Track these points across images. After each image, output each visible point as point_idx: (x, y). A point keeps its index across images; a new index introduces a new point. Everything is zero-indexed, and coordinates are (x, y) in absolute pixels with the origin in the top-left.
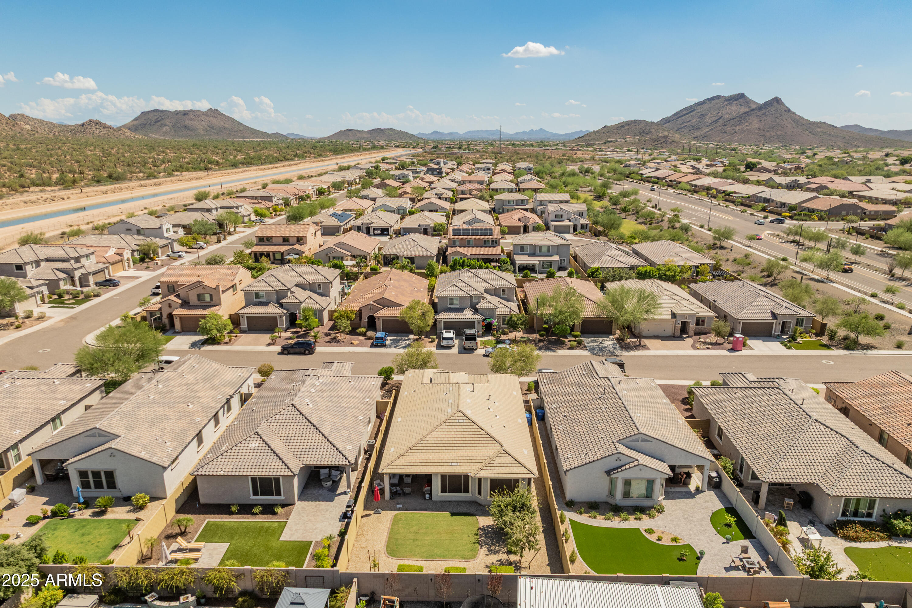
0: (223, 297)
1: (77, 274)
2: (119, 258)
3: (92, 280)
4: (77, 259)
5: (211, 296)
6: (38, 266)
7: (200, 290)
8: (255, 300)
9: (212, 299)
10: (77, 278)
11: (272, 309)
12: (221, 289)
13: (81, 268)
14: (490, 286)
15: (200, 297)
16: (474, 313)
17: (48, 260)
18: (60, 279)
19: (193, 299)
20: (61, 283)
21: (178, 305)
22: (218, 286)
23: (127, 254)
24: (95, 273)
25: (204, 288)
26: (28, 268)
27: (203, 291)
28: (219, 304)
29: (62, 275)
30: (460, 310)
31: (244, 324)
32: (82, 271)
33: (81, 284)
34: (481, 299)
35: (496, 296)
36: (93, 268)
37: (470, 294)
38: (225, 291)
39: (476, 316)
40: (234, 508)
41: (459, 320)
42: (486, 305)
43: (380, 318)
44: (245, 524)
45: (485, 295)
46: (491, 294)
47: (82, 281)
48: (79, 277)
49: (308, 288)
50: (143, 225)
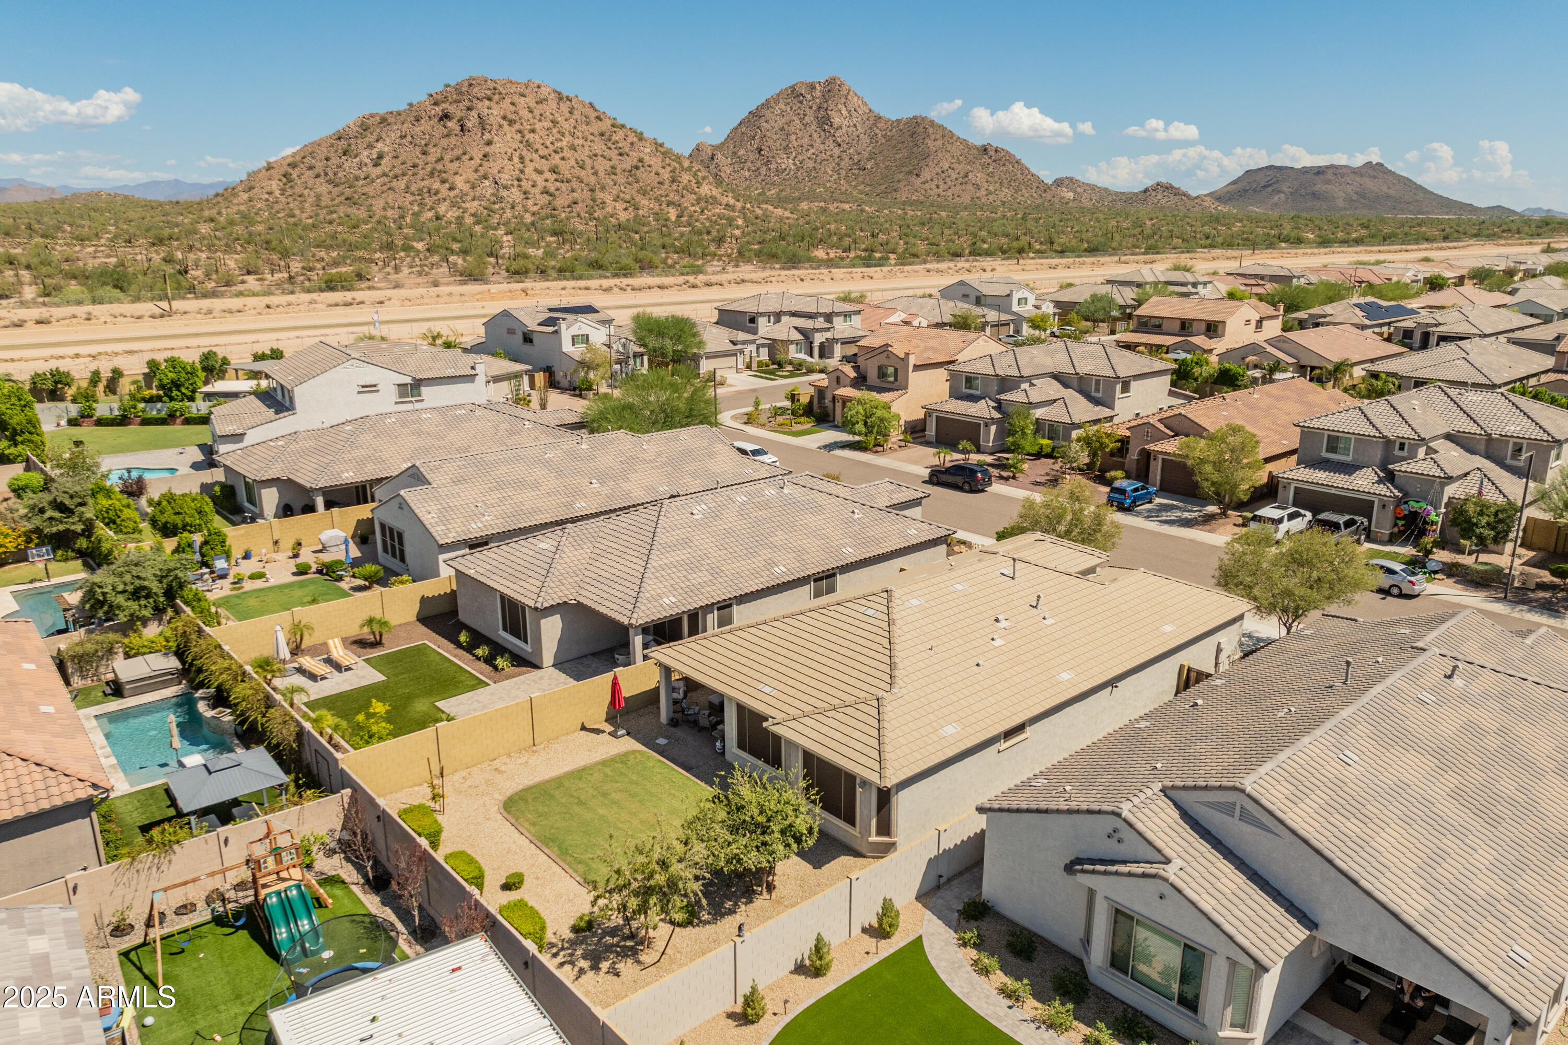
0: (915, 378)
1: (819, 338)
3: (838, 351)
4: (829, 317)
5: (896, 370)
6: (778, 321)
7: (881, 360)
8: (964, 390)
9: (896, 379)
10: (816, 344)
11: (982, 409)
12: (912, 360)
13: (828, 329)
14: (1474, 429)
15: (882, 374)
16: (1380, 481)
17: (794, 314)
18: (792, 342)
19: (872, 375)
20: (792, 348)
21: (848, 381)
22: (907, 354)
24: (846, 342)
25: (888, 357)
26: (762, 321)
27: (886, 362)
28: (904, 387)
29: (797, 336)
30: (1348, 469)
31: (931, 431)
32: (829, 335)
33: (822, 355)
34: (1421, 452)
35: (1488, 457)
36: (847, 334)
37: (1386, 433)
38: (917, 368)
39: (1382, 489)
40: (463, 637)
41: (1333, 491)
42: (1420, 465)
43: (1160, 457)
44: (447, 664)
45: (1441, 445)
46: (1472, 451)
47: (825, 351)
48: (822, 343)
49: (1075, 384)
50: (987, 290)
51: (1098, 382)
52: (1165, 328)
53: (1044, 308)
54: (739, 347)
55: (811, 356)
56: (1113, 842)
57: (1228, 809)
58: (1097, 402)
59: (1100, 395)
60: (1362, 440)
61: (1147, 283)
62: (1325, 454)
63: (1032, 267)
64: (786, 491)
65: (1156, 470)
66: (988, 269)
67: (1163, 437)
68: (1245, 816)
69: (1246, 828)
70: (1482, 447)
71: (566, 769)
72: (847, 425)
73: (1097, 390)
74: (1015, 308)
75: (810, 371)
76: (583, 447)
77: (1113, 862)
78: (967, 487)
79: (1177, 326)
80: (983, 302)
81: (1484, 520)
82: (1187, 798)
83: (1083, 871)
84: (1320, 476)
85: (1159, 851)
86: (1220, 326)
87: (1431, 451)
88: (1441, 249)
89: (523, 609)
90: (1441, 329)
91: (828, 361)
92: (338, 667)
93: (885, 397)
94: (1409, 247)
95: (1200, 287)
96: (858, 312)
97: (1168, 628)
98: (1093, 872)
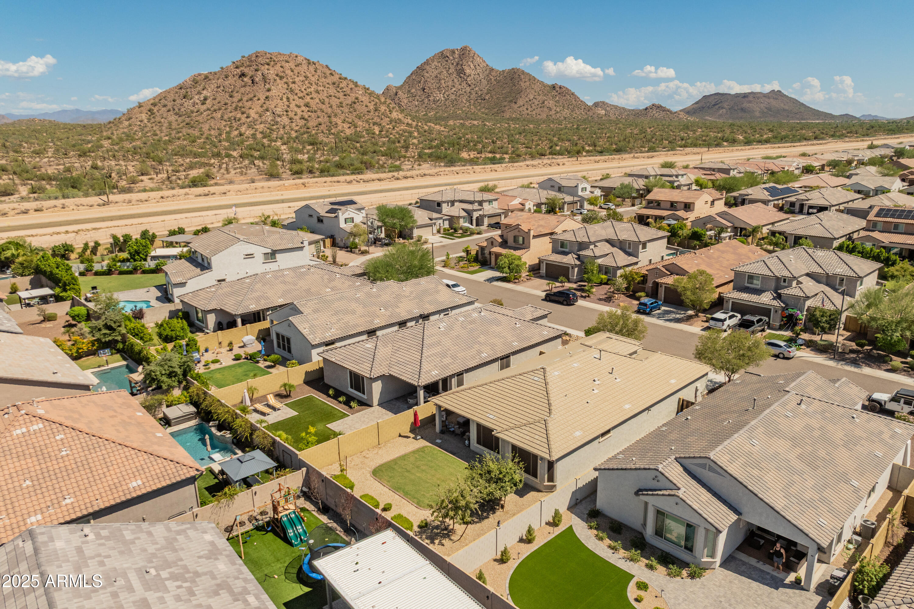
0: (533, 242)
1: (475, 215)
2: (521, 206)
3: (486, 221)
4: (481, 203)
5: (523, 238)
6: (453, 205)
7: (516, 233)
8: (560, 249)
9: (523, 243)
10: (474, 218)
11: (570, 260)
12: (532, 233)
13: (480, 210)
14: (820, 271)
15: (515, 239)
16: (774, 299)
17: (461, 201)
18: (461, 217)
19: (510, 240)
20: (461, 220)
21: (498, 244)
22: (529, 230)
23: (529, 205)
24: (490, 216)
25: (519, 231)
26: (444, 206)
27: (518, 234)
28: (528, 247)
29: (464, 214)
30: (758, 292)
31: (543, 271)
32: (481, 213)
33: (477, 225)
34: (794, 284)
35: (827, 285)
36: (491, 212)
37: (777, 274)
38: (535, 237)
39: (775, 303)
40: (331, 392)
41: (751, 304)
42: (793, 291)
43: (664, 285)
44: (325, 406)
45: (803, 279)
46: (819, 282)
47: (479, 222)
48: (477, 217)
49: (618, 245)
50: (564, 183)
51: (630, 244)
52: (662, 205)
53: (596, 193)
54: (433, 221)
55: (472, 224)
56: (656, 481)
57: (703, 466)
58: (629, 254)
59: (631, 250)
60: (765, 278)
61: (651, 176)
62: (746, 285)
63: (585, 162)
64: (482, 314)
65: (662, 293)
66: (561, 164)
67: (664, 275)
68: (711, 469)
69: (711, 474)
70: (824, 280)
71: (397, 456)
72: (498, 268)
73: (629, 248)
74: (580, 193)
75: (472, 234)
76: (374, 290)
77: (656, 490)
78: (565, 303)
79: (669, 205)
80: (562, 190)
81: (824, 319)
82: (686, 462)
83: (643, 494)
84: (745, 296)
85: (675, 485)
86: (692, 205)
87: (799, 283)
88: (813, 145)
89: (363, 378)
90: (810, 202)
91: (481, 227)
92: (274, 409)
93: (518, 253)
94: (795, 144)
95: (680, 177)
96: (496, 200)
97: (673, 381)
98: (647, 495)
